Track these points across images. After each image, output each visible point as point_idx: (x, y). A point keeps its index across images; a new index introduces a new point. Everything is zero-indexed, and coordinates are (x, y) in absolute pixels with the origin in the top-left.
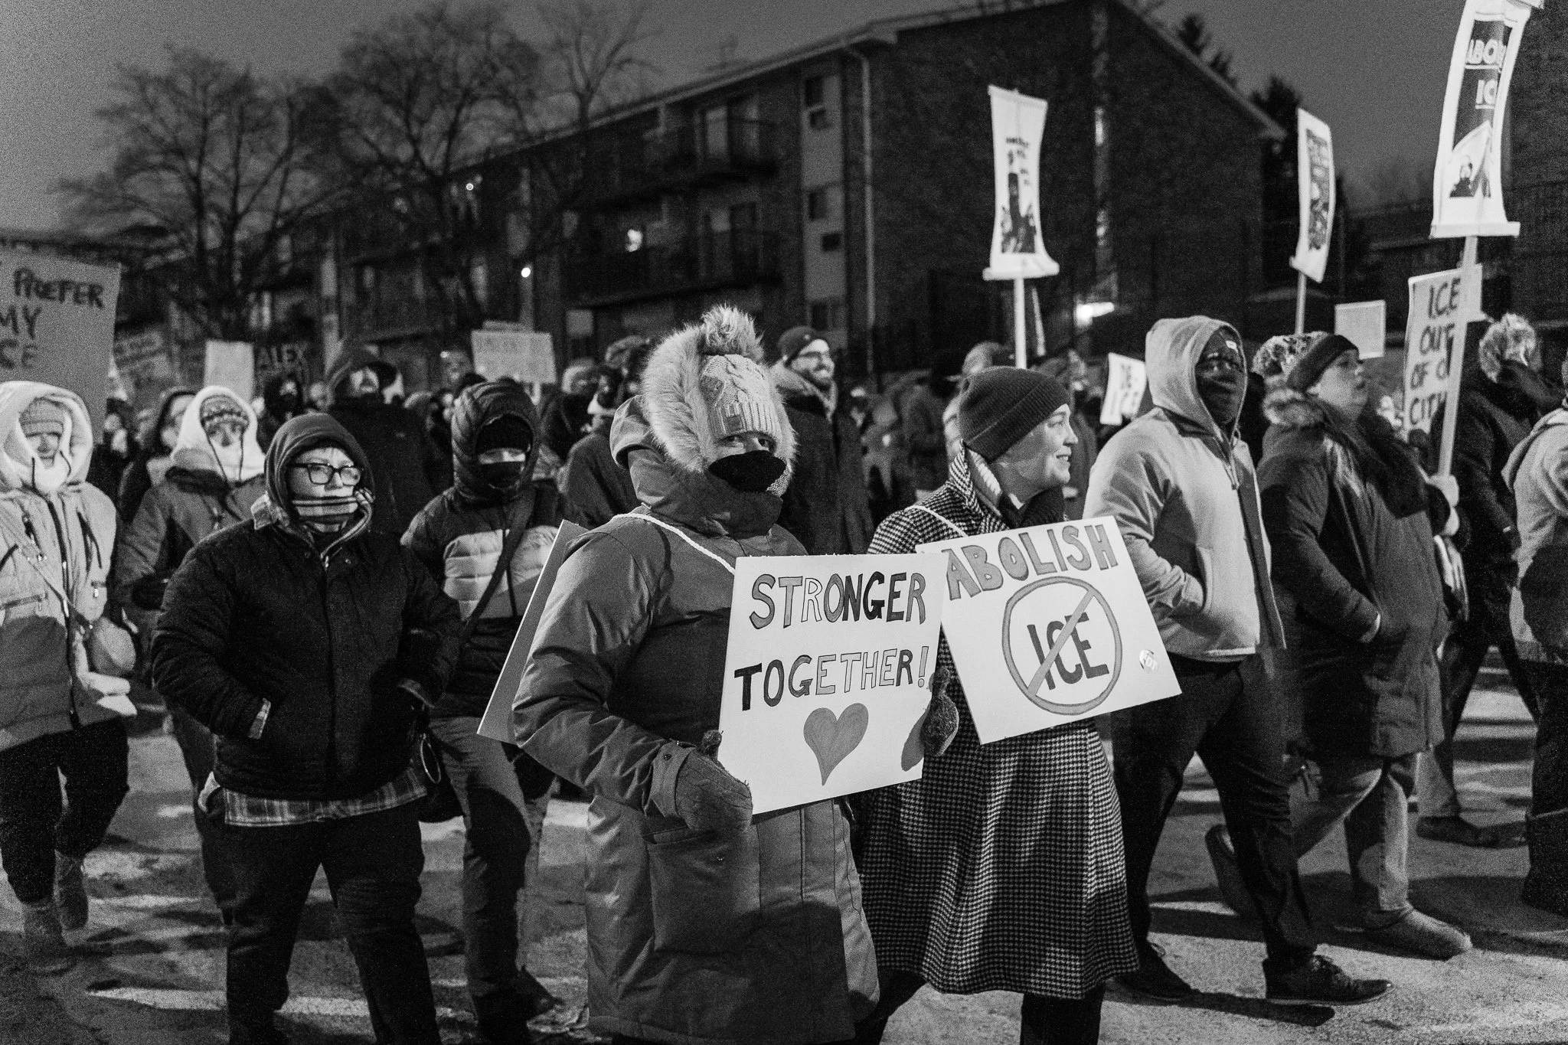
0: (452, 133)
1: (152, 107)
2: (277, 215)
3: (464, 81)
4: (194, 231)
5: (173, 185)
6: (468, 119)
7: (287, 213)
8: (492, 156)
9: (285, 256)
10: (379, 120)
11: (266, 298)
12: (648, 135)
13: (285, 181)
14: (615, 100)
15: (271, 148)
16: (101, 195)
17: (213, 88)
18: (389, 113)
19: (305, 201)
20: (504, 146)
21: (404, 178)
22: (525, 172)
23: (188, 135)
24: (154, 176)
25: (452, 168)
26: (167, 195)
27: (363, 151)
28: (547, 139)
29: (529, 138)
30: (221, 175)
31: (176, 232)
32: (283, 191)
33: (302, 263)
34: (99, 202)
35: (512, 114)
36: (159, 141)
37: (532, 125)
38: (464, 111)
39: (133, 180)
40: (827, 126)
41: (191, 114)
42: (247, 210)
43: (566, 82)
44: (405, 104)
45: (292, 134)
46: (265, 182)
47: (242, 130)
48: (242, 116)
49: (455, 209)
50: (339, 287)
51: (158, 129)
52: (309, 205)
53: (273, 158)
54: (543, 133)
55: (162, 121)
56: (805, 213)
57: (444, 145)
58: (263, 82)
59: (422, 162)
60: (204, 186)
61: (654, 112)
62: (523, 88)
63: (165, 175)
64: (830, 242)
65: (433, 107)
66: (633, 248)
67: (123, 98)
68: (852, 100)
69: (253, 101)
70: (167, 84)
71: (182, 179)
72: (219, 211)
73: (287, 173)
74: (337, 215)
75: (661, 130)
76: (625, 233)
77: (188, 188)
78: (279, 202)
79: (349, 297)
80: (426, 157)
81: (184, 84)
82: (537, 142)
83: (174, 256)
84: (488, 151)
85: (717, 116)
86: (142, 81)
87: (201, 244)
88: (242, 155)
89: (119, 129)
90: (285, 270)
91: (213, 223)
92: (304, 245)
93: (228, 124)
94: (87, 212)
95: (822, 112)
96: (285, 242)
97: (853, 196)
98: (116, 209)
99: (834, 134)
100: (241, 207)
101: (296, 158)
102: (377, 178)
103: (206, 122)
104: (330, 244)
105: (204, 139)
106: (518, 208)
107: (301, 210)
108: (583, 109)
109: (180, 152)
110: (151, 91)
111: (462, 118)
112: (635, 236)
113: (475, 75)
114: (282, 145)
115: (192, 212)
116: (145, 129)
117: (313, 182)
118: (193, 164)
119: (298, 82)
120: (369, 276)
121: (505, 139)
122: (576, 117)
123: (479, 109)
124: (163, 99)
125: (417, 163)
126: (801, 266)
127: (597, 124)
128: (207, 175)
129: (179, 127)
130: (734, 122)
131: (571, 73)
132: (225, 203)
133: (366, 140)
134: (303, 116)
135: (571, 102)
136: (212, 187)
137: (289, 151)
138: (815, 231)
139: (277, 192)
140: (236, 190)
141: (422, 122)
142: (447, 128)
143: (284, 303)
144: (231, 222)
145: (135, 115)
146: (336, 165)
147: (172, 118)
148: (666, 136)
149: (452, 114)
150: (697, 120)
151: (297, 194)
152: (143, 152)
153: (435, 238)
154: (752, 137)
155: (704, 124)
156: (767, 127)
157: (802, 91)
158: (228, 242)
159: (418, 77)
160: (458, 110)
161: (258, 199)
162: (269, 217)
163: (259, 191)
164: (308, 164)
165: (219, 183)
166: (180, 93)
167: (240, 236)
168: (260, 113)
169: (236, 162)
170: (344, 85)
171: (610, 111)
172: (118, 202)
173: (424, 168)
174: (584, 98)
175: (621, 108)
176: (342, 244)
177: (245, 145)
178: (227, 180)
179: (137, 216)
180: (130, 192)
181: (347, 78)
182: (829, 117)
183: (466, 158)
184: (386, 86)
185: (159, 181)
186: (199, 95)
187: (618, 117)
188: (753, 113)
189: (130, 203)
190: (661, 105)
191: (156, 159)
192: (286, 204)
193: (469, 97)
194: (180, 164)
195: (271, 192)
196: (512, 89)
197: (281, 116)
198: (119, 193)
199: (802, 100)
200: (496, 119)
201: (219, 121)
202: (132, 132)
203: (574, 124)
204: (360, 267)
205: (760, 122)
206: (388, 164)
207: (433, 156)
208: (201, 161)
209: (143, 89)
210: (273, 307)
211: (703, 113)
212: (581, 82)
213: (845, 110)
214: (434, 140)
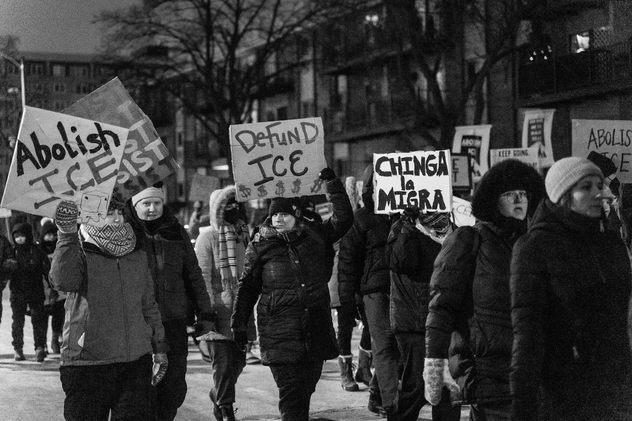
2: (271, 33)
4: (204, 50)
7: (280, 30)
16: (134, 23)
19: (295, 20)
24: (173, 5)
26: (184, 20)
31: (189, 51)
39: (157, 10)
50: (316, 94)
60: (214, 12)
66: (580, 50)
72: (225, 33)
76: (572, 37)
100: (242, 27)
104: (309, 57)
112: (583, 41)
115: (204, 34)
136: (220, 12)
139: (271, 16)
140: (238, 12)
151: (287, 15)
158: (231, 58)
161: (257, 20)
163: (257, 13)
165: (225, 9)
185: (177, 9)
189: (153, 29)
192: (279, 23)
195: (267, 14)
198: (147, 20)
204: (336, 74)
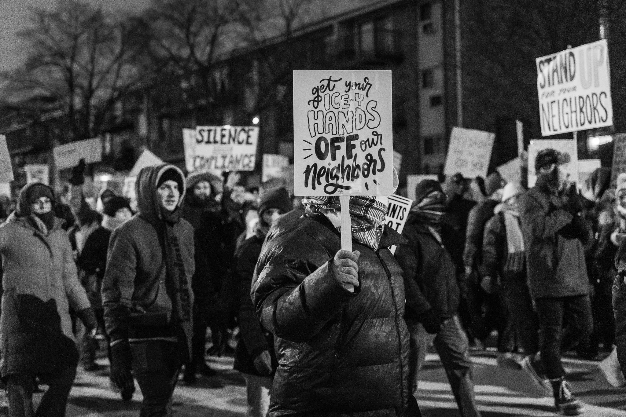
0: (213, 42)
1: (47, 31)
3: (220, 11)
5: (58, 74)
6: (222, 33)
8: (236, 54)
9: (119, 113)
10: (171, 36)
11: (108, 137)
12: (327, 40)
13: (119, 70)
14: (307, 20)
15: (112, 52)
17: (81, 19)
18: (177, 31)
20: (243, 48)
21: (185, 68)
22: (256, 63)
23: (66, 45)
25: (213, 62)
27: (163, 53)
28: (268, 43)
29: (257, 43)
30: (84, 67)
32: (118, 76)
33: (128, 116)
34: (16, 84)
35: (247, 30)
36: (50, 49)
37: (258, 36)
38: (220, 29)
40: (433, 32)
41: (69, 34)
42: (98, 87)
43: (278, 11)
44: (186, 25)
45: (124, 43)
46: (108, 71)
47: (96, 42)
48: (96, 34)
49: (215, 84)
51: (50, 42)
52: (133, 84)
53: (112, 57)
54: (264, 41)
55: (52, 38)
56: (421, 85)
57: (208, 49)
58: (108, 14)
59: (196, 58)
61: (331, 27)
62: (254, 14)
63: (54, 68)
64: (435, 101)
65: (201, 26)
67: (32, 25)
68: (449, 17)
69: (102, 25)
70: (55, 17)
71: (62, 70)
73: (120, 66)
74: (148, 89)
75: (334, 37)
77: (65, 76)
78: (115, 82)
79: (154, 136)
80: (198, 54)
81: (65, 17)
82: (261, 46)
83: (57, 114)
84: (234, 50)
85: (368, 27)
86: (41, 15)
87: (71, 107)
88: (96, 56)
89: (28, 43)
90: (119, 120)
91: (78, 95)
92: (129, 107)
93: (88, 38)
94: (9, 89)
95: (430, 25)
96: (119, 105)
97: (450, 74)
98: (26, 88)
99: (438, 37)
101: (125, 57)
102: (169, 68)
103: (76, 38)
105: (75, 48)
106: (250, 83)
107: (129, 86)
108: (288, 25)
109: (61, 55)
110: (46, 21)
111: (219, 32)
113: (226, 8)
114: (118, 50)
116: (42, 42)
117: (134, 70)
118: (68, 62)
119: (128, 14)
120: (166, 123)
121: (243, 44)
122: (284, 30)
123: (229, 27)
124: (53, 25)
125: (193, 59)
126: (418, 115)
127: (297, 34)
128: (76, 68)
129: (62, 41)
130: (377, 31)
131: (281, 6)
132: (85, 83)
133: (163, 47)
134: (130, 33)
135: (281, 22)
137: (122, 53)
138: (426, 95)
141: (195, 35)
142: (210, 38)
143: (118, 139)
144: (89, 93)
145: (38, 35)
146: (148, 60)
147: (58, 37)
148: (338, 40)
149: (213, 30)
150: (356, 30)
152: (42, 56)
153: (203, 102)
154: (389, 40)
155: (360, 33)
156: (398, 34)
157: (419, 13)
159: (194, 10)
160: (217, 27)
162: (109, 91)
164: (133, 60)
166: (63, 22)
167: (93, 102)
168: (106, 32)
169: (92, 60)
170: (153, 15)
171: (304, 27)
172: (27, 84)
173: (197, 62)
174: (289, 20)
175: (311, 25)
176: (151, 105)
177: (97, 51)
178: (87, 70)
179: (37, 92)
180: (33, 78)
181: (154, 11)
182: (435, 27)
183: (220, 56)
184: (176, 15)
186: (73, 23)
187: (309, 30)
188: (389, 25)
190: (335, 23)
191: (48, 59)
193: (223, 21)
194: (61, 62)
196: (248, 16)
197: (118, 34)
199: (419, 18)
200: (238, 33)
201: (83, 37)
202: (35, 45)
203: (282, 35)
205: (394, 31)
206: (176, 59)
207: (202, 55)
208: (73, 59)
209: (42, 21)
210: (112, 141)
211: (360, 26)
212: (287, 11)
213: (444, 22)
214: (202, 45)
